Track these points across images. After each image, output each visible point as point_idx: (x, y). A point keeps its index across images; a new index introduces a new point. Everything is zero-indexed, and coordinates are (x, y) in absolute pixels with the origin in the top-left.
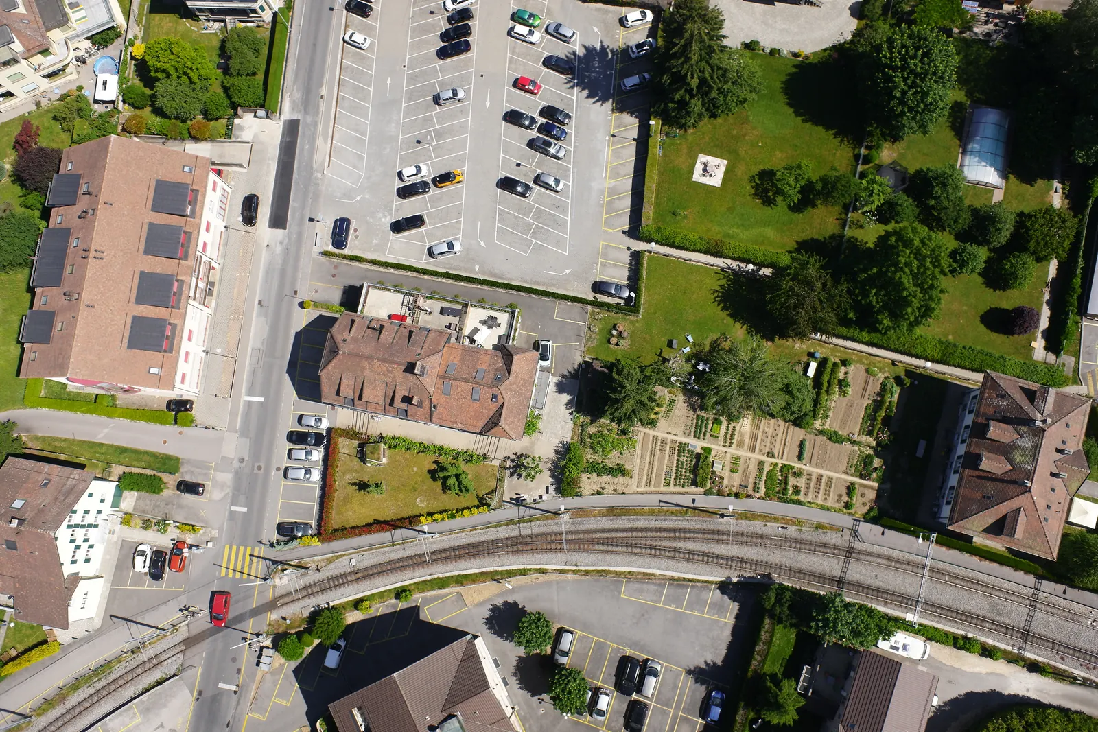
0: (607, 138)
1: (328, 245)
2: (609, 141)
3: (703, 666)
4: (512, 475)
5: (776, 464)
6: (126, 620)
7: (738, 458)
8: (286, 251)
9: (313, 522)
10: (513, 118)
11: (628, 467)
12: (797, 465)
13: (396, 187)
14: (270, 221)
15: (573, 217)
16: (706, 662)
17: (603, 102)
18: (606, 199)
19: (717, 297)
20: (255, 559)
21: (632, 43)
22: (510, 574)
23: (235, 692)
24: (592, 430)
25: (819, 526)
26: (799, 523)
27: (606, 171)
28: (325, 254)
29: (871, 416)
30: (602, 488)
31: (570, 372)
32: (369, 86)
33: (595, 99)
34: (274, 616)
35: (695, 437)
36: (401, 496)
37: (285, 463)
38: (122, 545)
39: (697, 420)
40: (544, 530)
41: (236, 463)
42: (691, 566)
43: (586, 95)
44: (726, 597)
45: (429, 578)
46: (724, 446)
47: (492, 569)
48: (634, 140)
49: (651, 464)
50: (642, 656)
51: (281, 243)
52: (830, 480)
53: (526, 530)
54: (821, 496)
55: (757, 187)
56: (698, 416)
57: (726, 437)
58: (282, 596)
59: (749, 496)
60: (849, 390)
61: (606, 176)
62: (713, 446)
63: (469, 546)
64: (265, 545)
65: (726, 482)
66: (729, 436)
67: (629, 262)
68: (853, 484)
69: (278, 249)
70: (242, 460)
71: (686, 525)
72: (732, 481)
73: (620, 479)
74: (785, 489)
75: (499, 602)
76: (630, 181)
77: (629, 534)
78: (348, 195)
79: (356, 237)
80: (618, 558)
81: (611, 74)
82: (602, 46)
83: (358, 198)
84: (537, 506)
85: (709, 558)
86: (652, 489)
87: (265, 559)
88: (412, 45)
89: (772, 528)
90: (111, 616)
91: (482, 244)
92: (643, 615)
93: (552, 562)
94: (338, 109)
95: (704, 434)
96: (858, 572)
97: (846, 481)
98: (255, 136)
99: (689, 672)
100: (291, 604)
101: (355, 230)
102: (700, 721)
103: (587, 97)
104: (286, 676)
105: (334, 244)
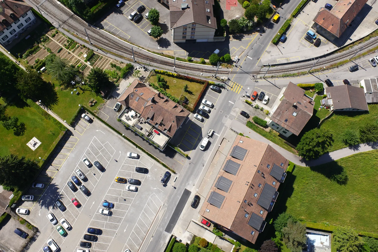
0: (60, 170)
1: (172, 176)
2: (60, 169)
3: (118, 14)
4: (145, 77)
5: (69, 50)
6: (275, 86)
7: (78, 56)
8: (188, 180)
9: (209, 89)
10: (88, 193)
11: (110, 66)
12: (63, 47)
13: (140, 186)
14: (190, 194)
15: (86, 148)
16: (117, 14)
17: (54, 184)
18: (72, 149)
19: (57, 102)
20: (231, 86)
21: (31, 203)
22: (158, 54)
23: (248, 56)
24: (115, 80)
25: (68, 31)
26: (73, 34)
27: (67, 159)
28: (175, 173)
29: (35, 51)
30: (120, 63)
31: (113, 98)
32: (133, 232)
33: (56, 186)
34: (230, 70)
35: (87, 66)
36: (180, 85)
37: (212, 110)
38: (272, 107)
39: (84, 70)
40: (143, 60)
41: (228, 116)
42: (108, 36)
43: (59, 190)
44: (103, 26)
45: (181, 62)
46: (80, 60)
47: (162, 57)
48: (51, 165)
49: (103, 64)
50: (133, 22)
51: (189, 184)
52: (57, 41)
53: (148, 62)
54: (63, 38)
55: (23, 131)
56: (83, 71)
57: (79, 62)
58: (226, 74)
59: (82, 45)
60: (36, 59)
61: (68, 157)
62: (84, 62)
63: (166, 65)
64: (227, 89)
65: (86, 51)
66: (78, 62)
67: (77, 125)
68: (52, 37)
69: (190, 182)
70: (226, 117)
71: (103, 46)
72: (84, 50)
73: (114, 63)
74: (71, 43)
75: (164, 49)
76: (61, 151)
77: (119, 50)
78: (158, 192)
79: (162, 174)
80: (126, 46)
81: (45, 193)
82: (42, 206)
83: (155, 188)
84: (142, 67)
85: (102, 36)
86: (107, 58)
87: (228, 85)
88: (110, 242)
89: (80, 36)
90: (280, 89)
91: (120, 152)
92: (127, 30)
93: (145, 52)
94: (149, 228)
95: (84, 65)
96: (65, 17)
97: (53, 39)
98: (184, 232)
99: (123, 14)
100: (224, 71)
101: (161, 177)
102: (126, 3)
103: (59, 188)
104: (232, 54)
105: (170, 175)
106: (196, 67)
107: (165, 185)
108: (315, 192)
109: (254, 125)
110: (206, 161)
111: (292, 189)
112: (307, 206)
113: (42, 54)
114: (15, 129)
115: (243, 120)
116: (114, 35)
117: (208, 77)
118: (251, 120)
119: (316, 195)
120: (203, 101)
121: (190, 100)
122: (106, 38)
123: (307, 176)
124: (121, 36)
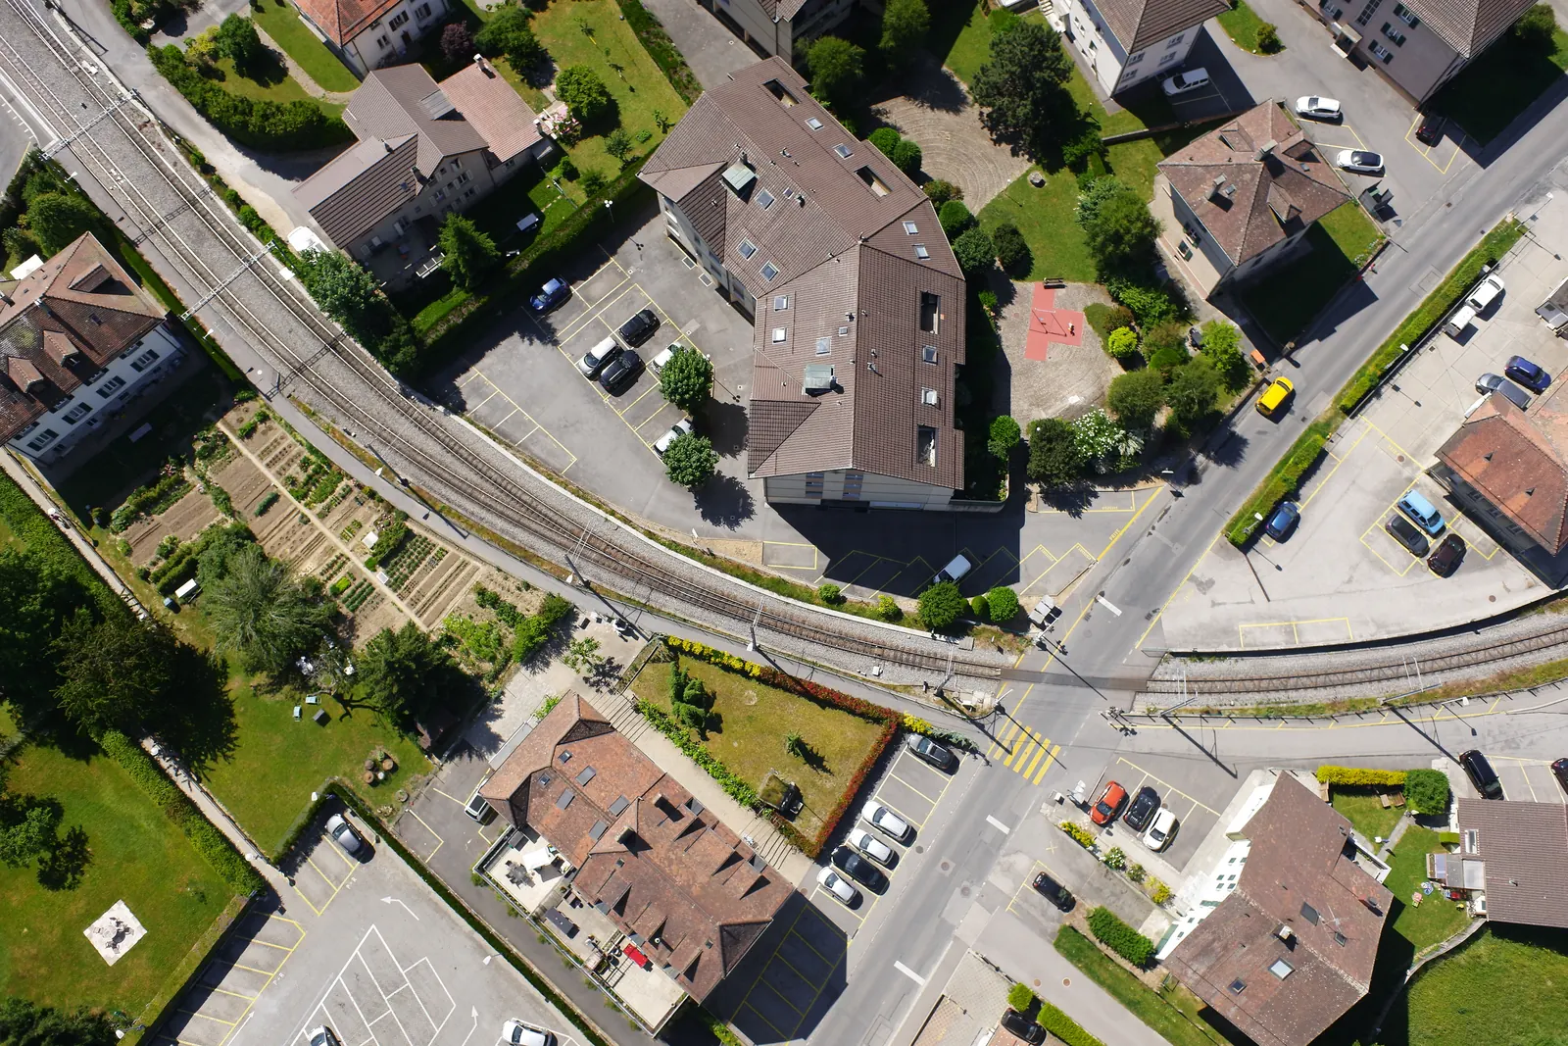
3: (536, 342)
4: (619, 667)
5: (306, 505)
6: (1216, 762)
7: (343, 537)
9: (904, 750)
11: (474, 596)
12: (284, 491)
15: (331, 977)
16: (531, 343)
18: (273, 975)
19: (229, 749)
20: (1006, 744)
22: (690, 552)
23: (1101, 594)
24: (488, 667)
25: (310, 414)
26: (329, 431)
27: (244, 1019)
29: (164, 498)
30: (519, 589)
31: (470, 757)
34: (1011, 659)
35: (374, 589)
36: (772, 719)
37: (906, 853)
38: (1186, 868)
39: (357, 607)
40: (618, 580)
41: (976, 893)
42: (478, 447)
44: (464, 396)
45: (790, 600)
46: (348, 559)
47: (709, 569)
49: (444, 586)
50: (593, 385)
52: (261, 457)
53: (641, 592)
54: (285, 444)
55: (77, 870)
56: (353, 611)
57: (340, 568)
58: (990, 678)
59: (360, 486)
60: (165, 541)
61: (250, 1012)
62: (361, 566)
63: (721, 612)
64: (984, 756)
65: (375, 517)
66: (336, 567)
67: (304, 865)
68: (242, 438)
70: (966, 891)
71: (454, 496)
72: (368, 513)
73: (491, 588)
74: (316, 472)
75: (723, 529)
76: (224, 983)
77: (523, 520)
80: (553, 502)
84: (610, 613)
85: (452, 447)
86: (463, 557)
87: (993, 738)
89: (360, 440)
90: (1234, 775)
91: (475, 1013)
92: (566, 427)
93: (632, 539)
95: (362, 584)
96: (305, 346)
97: (246, 446)
99: (555, 343)
100: (982, 662)
102: (575, 290)
104: (1029, 580)
106: (857, 631)
109: (1092, 946)
113: (190, 517)
114: (47, 855)
115: (1041, 919)
116: (508, 446)
117: (906, 687)
118: (1079, 920)
120: (869, 809)
121: (810, 796)
122: (471, 460)
124: (536, 450)
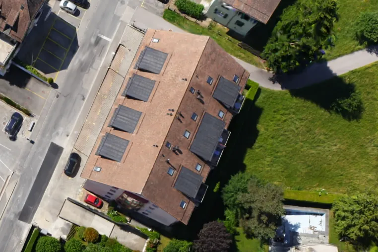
1: (26, 120)
8: (56, 127)
14: (61, 153)
28: (29, 114)
41: (127, 2)
51: (58, 134)
69: (61, 130)
70: (123, 2)
78: (1, 151)
79: (5, 119)
98: (54, 220)
101: (4, 123)
105: (21, 119)
107: (14, 138)
108: (300, 137)
109: (178, 16)
110: (87, 91)
111: (256, 133)
112: (285, 162)
115: (156, 8)
118: (172, 6)
119: (302, 142)
123: (284, 107)
